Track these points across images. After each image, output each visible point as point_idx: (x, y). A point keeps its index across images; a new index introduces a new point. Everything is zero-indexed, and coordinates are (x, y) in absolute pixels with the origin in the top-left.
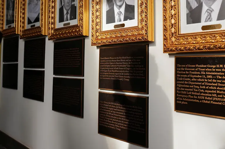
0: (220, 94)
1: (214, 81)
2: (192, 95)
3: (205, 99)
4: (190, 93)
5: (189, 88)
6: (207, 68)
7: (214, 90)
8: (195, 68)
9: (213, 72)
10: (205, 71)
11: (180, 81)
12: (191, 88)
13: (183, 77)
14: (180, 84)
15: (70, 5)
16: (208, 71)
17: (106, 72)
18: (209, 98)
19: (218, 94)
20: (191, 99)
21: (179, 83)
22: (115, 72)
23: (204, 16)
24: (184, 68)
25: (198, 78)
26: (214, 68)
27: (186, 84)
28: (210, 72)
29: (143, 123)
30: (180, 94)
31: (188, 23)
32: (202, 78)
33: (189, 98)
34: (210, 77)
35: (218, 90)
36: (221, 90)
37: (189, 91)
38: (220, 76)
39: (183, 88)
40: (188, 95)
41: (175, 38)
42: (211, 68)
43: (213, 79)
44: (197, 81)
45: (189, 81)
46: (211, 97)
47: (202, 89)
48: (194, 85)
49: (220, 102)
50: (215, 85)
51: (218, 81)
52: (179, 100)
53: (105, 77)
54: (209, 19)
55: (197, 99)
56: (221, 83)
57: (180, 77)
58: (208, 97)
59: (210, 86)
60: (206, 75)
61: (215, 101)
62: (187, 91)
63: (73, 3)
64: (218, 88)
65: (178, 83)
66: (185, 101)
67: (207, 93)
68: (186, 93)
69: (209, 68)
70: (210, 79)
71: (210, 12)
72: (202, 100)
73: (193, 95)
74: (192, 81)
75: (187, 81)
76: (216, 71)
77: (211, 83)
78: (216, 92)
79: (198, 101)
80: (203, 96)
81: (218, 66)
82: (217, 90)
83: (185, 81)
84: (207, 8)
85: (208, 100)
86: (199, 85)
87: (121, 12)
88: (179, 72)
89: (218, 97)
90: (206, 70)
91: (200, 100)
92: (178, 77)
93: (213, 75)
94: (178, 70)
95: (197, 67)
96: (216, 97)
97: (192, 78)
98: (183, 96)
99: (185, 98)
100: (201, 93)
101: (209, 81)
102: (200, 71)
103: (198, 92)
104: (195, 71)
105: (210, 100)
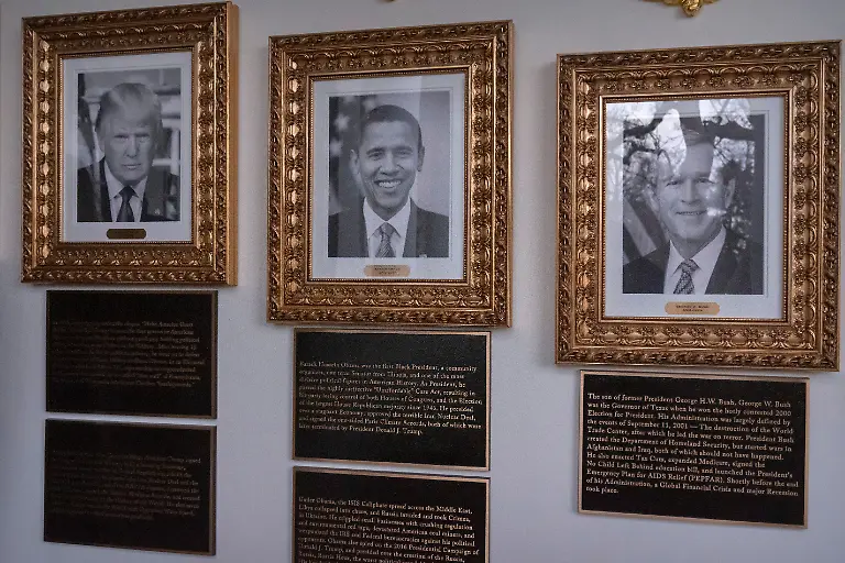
0: (708, 467)
1: (691, 435)
2: (630, 471)
3: (667, 480)
4: (627, 465)
5: (623, 453)
6: (673, 404)
7: (692, 457)
8: (642, 403)
9: (691, 414)
10: (669, 413)
11: (597, 435)
12: (630, 454)
13: (605, 427)
14: (597, 443)
15: (145, 166)
16: (677, 413)
17: (327, 408)
18: (678, 478)
19: (701, 467)
20: (631, 479)
21: (592, 443)
22: (365, 410)
23: (672, 277)
24: (607, 402)
25: (651, 429)
26: (692, 407)
27: (613, 444)
28: (683, 414)
29: (476, 553)
30: (597, 468)
31: (627, 289)
32: (659, 429)
33: (624, 479)
34: (680, 426)
35: (703, 457)
36: (708, 458)
37: (622, 462)
38: (709, 424)
39: (606, 452)
40: (619, 470)
41: (589, 325)
42: (686, 405)
43: (688, 431)
44: (646, 437)
45: (625, 435)
46: (682, 474)
47: (658, 455)
48: (637, 445)
49: (707, 484)
50: (695, 445)
51: (702, 436)
52: (593, 485)
53: (320, 423)
54: (686, 286)
55: (644, 480)
56: (709, 441)
57: (597, 426)
58: (674, 473)
59: (681, 448)
60: (671, 422)
61: (694, 483)
62: (618, 460)
63: (158, 162)
64: (702, 453)
65: (590, 442)
66: (610, 486)
67: (672, 465)
68: (616, 465)
69: (680, 405)
70: (681, 431)
71: (689, 270)
72: (658, 481)
73: (636, 471)
74: (631, 437)
75: (620, 436)
76: (696, 414)
77: (685, 440)
78: (698, 461)
79: (649, 485)
80: (662, 472)
81: (703, 401)
82: (698, 457)
83: (611, 436)
84: (682, 260)
85: (675, 482)
86: (652, 447)
87: (394, 230)
88: (595, 414)
89: (701, 474)
90: (672, 409)
91: (653, 481)
92: (591, 425)
93: (689, 423)
94: (592, 408)
95: (648, 402)
96: (696, 474)
97: (632, 428)
98: (604, 474)
99: (609, 477)
100: (658, 464)
101: (679, 435)
102: (655, 413)
103: (648, 463)
104: (641, 411)
105: (682, 482)
